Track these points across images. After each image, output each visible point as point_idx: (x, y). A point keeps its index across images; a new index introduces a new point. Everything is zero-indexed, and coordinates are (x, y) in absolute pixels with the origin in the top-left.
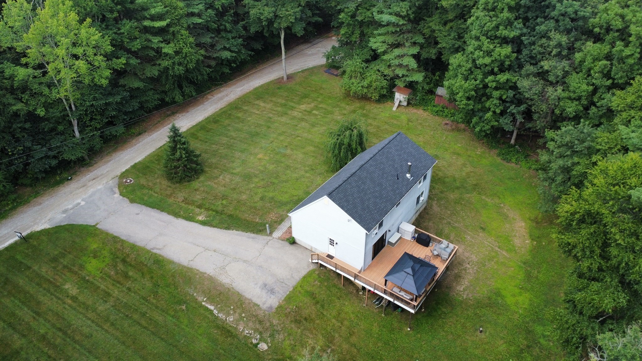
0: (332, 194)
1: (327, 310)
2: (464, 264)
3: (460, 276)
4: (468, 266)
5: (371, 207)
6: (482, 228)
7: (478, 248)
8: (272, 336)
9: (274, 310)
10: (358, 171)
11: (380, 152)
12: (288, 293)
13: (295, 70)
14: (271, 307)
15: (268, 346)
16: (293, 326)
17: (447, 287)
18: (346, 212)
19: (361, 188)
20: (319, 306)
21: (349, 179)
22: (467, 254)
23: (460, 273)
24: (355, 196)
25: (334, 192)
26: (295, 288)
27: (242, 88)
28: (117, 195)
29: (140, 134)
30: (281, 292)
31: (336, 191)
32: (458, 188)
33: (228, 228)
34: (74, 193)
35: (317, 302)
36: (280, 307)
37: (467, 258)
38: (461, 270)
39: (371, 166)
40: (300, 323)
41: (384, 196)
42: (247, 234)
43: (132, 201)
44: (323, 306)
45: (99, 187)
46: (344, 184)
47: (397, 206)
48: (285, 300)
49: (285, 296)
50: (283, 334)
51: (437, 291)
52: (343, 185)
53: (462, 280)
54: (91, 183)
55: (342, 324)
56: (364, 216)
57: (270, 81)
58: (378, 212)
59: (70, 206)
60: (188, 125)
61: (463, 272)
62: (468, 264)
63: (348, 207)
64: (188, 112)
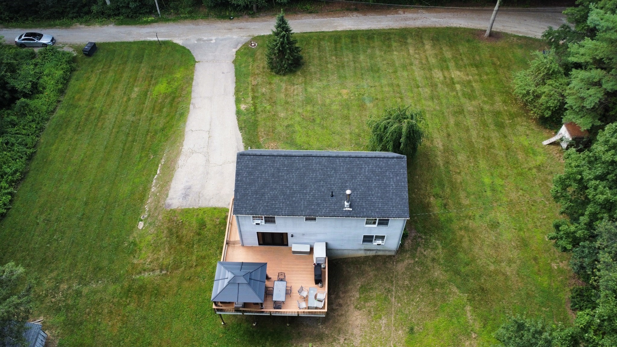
0: (245, 156)
1: (199, 246)
2: (341, 335)
3: (322, 339)
4: (342, 341)
5: (266, 196)
6: (412, 329)
7: (377, 338)
8: (150, 224)
9: (169, 209)
10: (297, 158)
11: (348, 158)
12: (191, 207)
13: (517, 32)
14: (170, 205)
15: (142, 228)
16: (165, 232)
17: (299, 333)
18: (237, 181)
19: (280, 174)
20: (197, 238)
21: (279, 157)
22: (356, 331)
23: (327, 337)
24: (264, 176)
25: (248, 157)
26: (200, 209)
27: (437, 20)
28: (234, 50)
29: (311, 13)
30: (189, 202)
31: (252, 157)
32: (457, 273)
33: (241, 129)
34: (219, 30)
35: (199, 234)
36: (174, 211)
37: (352, 334)
38: (332, 336)
39: (320, 163)
40: (171, 235)
41: (294, 199)
42: (242, 143)
43: (234, 62)
44: (199, 241)
45: (234, 37)
46: (268, 157)
47: (307, 219)
48: (182, 210)
49: (187, 207)
50: (155, 230)
51: (288, 326)
52: (265, 157)
53: (318, 343)
54: (236, 30)
55: (196, 266)
56: (249, 198)
57: (474, 28)
58: (267, 206)
59: (205, 38)
60: (350, 27)
61: (331, 340)
62: (345, 339)
63: (244, 179)
64: (365, 15)
